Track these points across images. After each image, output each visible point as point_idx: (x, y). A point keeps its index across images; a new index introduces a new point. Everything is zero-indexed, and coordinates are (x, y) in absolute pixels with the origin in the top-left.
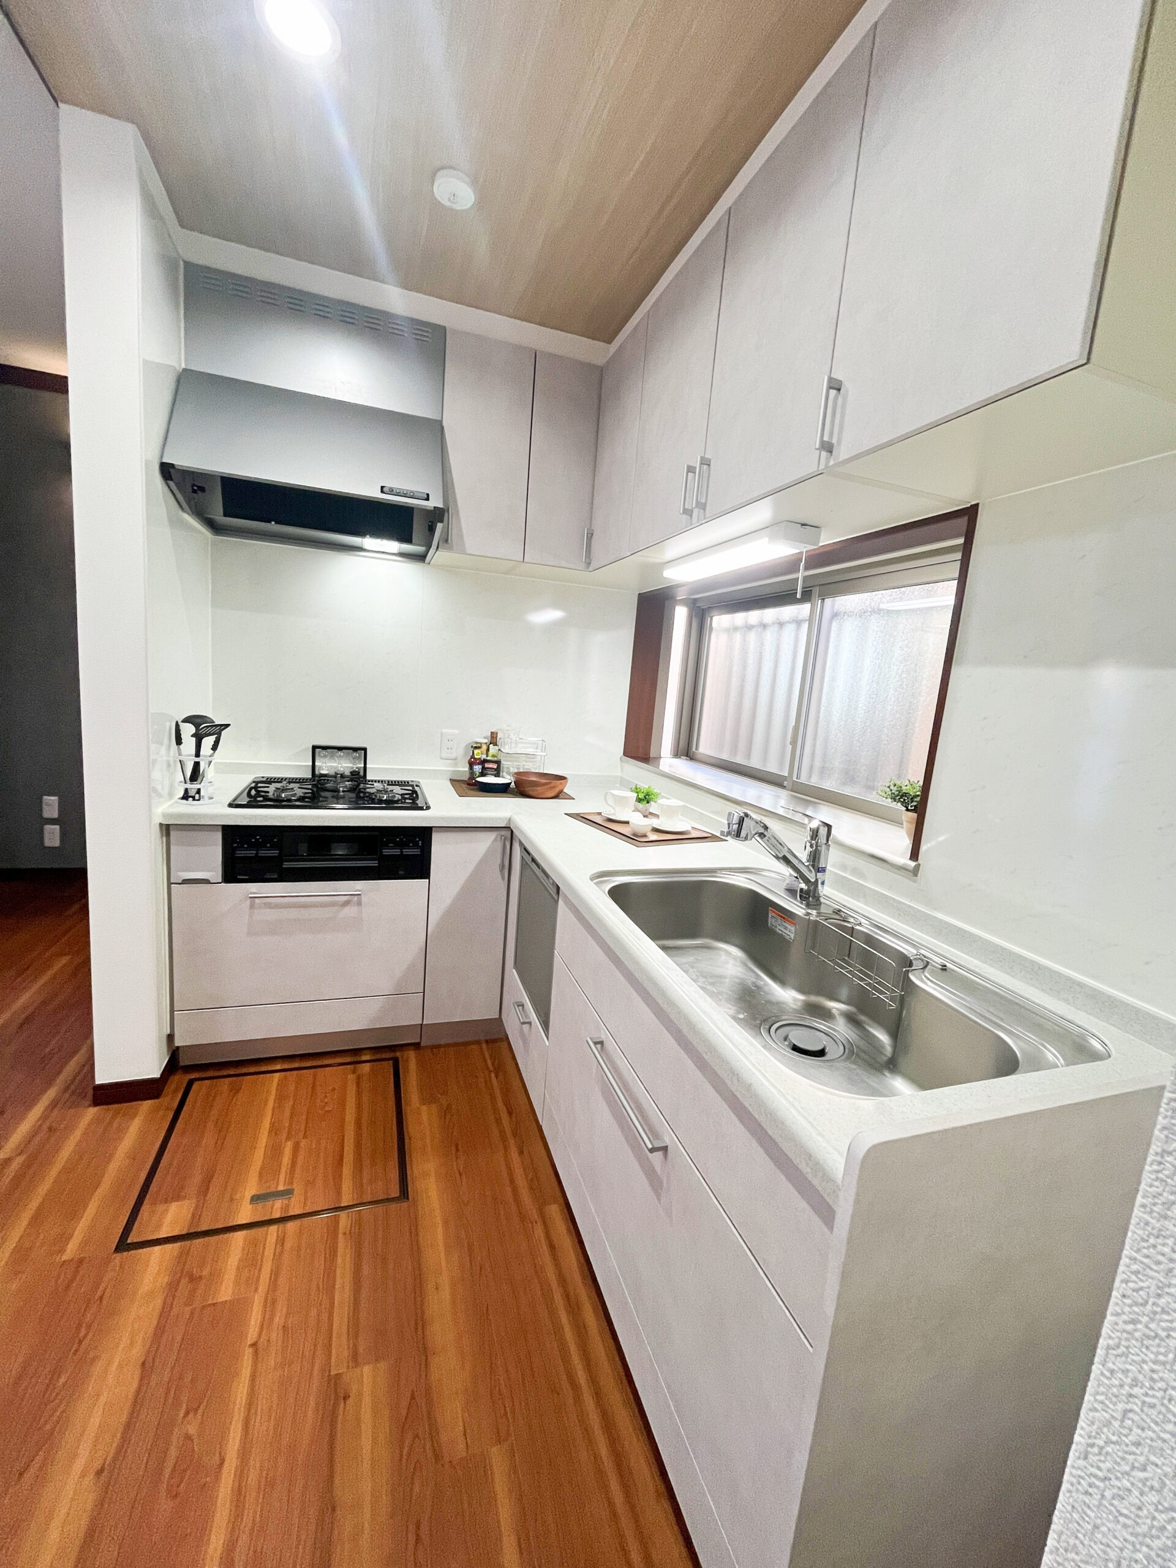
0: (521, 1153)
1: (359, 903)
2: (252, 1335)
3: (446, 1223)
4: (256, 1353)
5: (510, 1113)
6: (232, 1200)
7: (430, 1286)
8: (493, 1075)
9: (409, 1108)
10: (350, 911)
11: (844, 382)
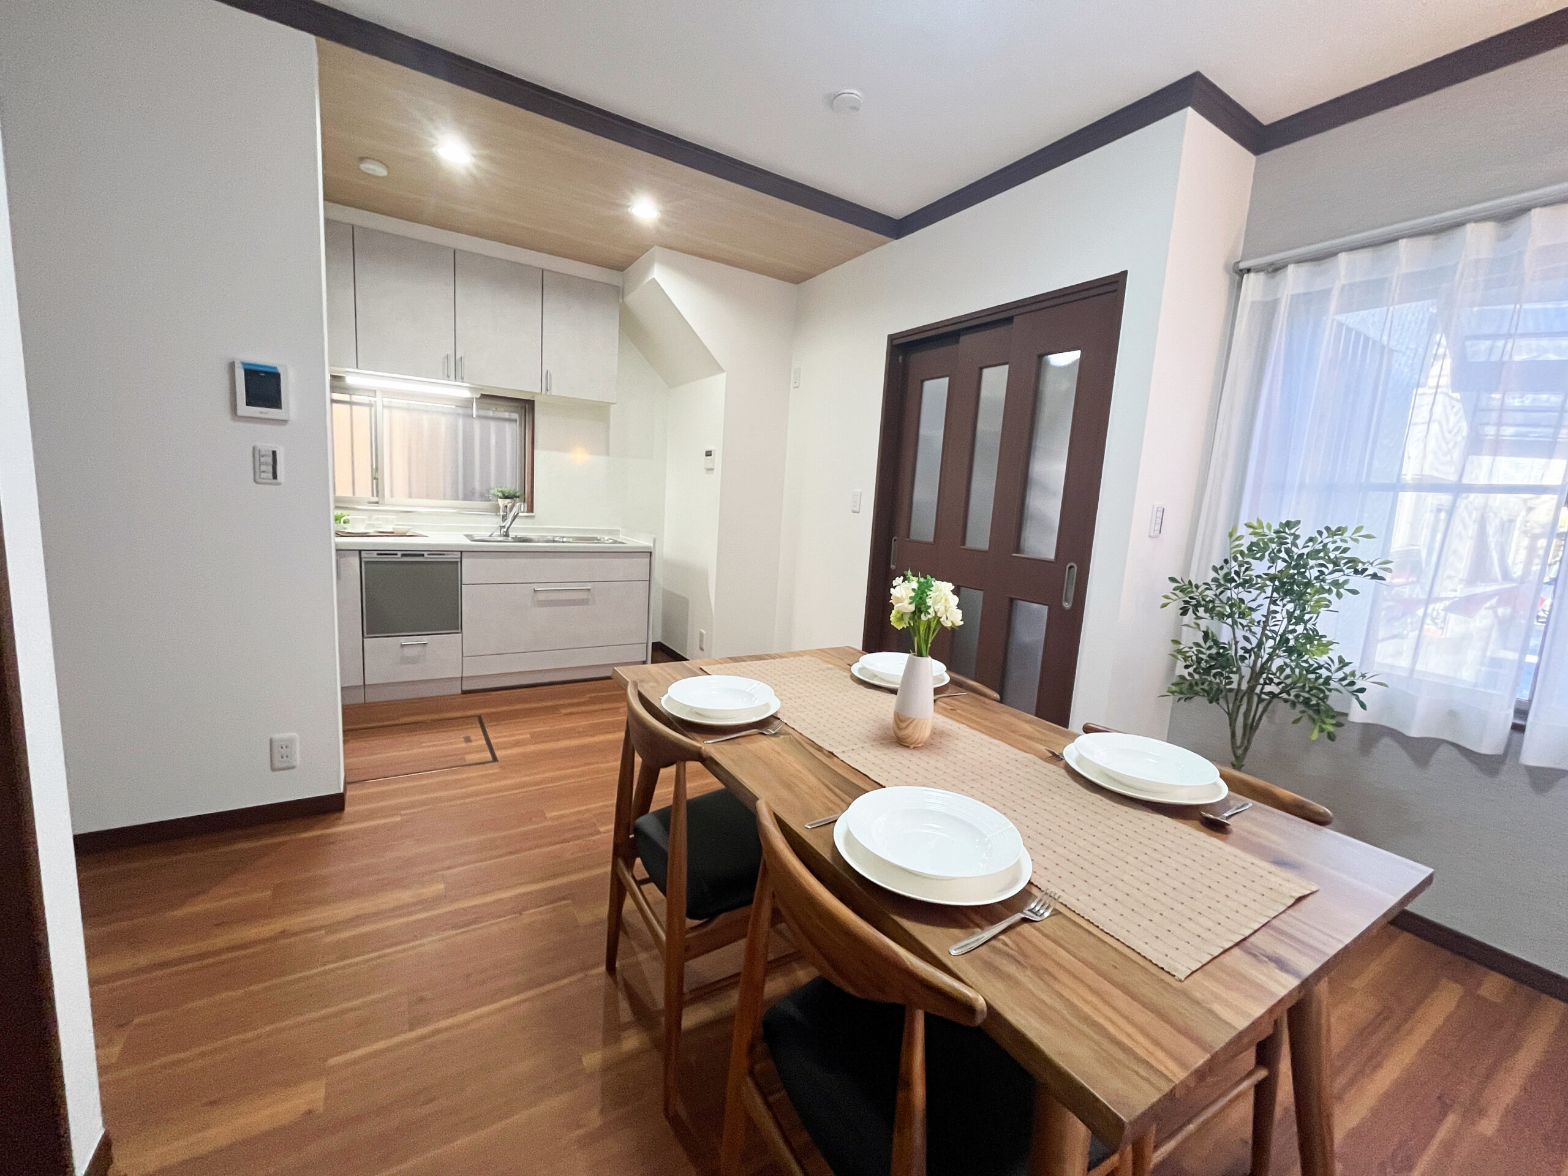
11: (550, 371)
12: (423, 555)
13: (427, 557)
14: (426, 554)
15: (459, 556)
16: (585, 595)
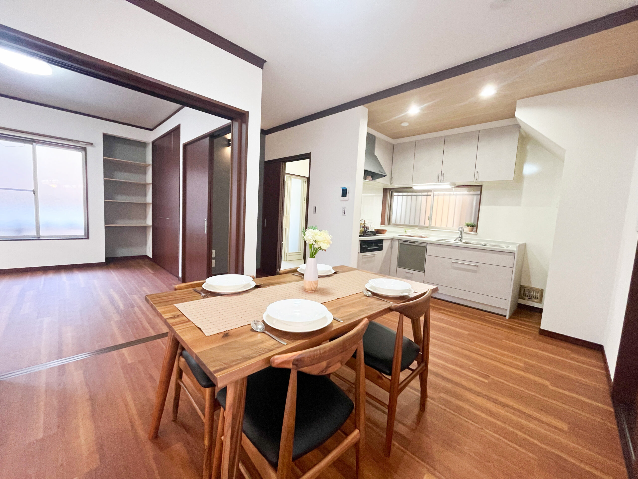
11: (478, 172)
12: (415, 243)
13: (416, 244)
14: (416, 242)
15: (426, 245)
16: (475, 268)
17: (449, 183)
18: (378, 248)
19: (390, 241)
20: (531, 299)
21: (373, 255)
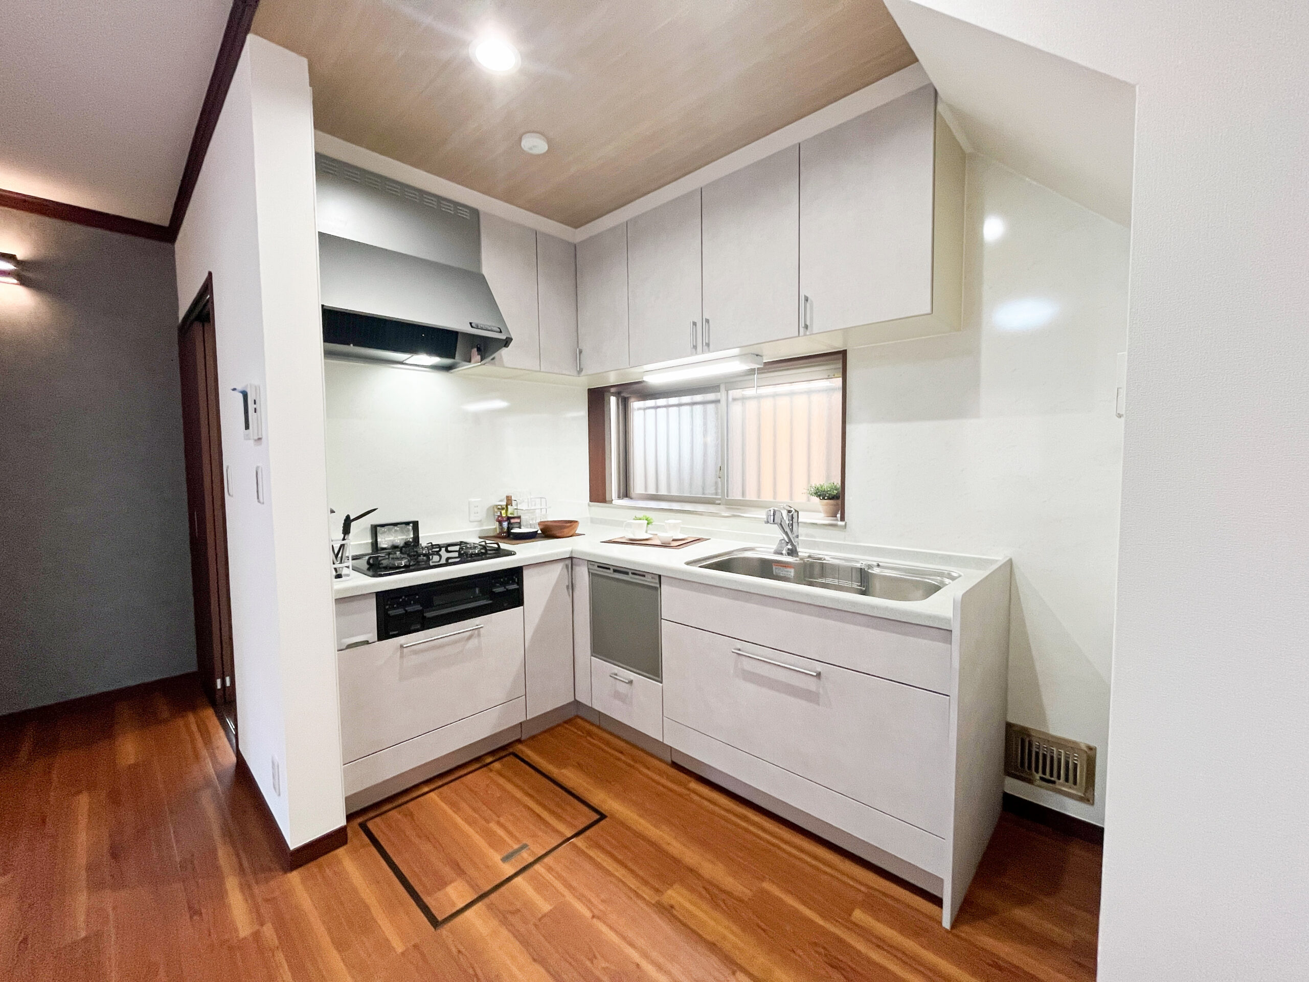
0: (648, 769)
1: (479, 635)
2: (588, 914)
3: (641, 816)
4: (599, 918)
5: (621, 753)
6: (488, 867)
7: (665, 846)
8: (589, 738)
9: (555, 775)
10: (473, 643)
11: (810, 297)
13: (631, 577)
14: (630, 572)
15: (657, 581)
16: (811, 684)
17: (736, 351)
18: (491, 602)
19: (559, 568)
20: (1054, 782)
21: (468, 634)
